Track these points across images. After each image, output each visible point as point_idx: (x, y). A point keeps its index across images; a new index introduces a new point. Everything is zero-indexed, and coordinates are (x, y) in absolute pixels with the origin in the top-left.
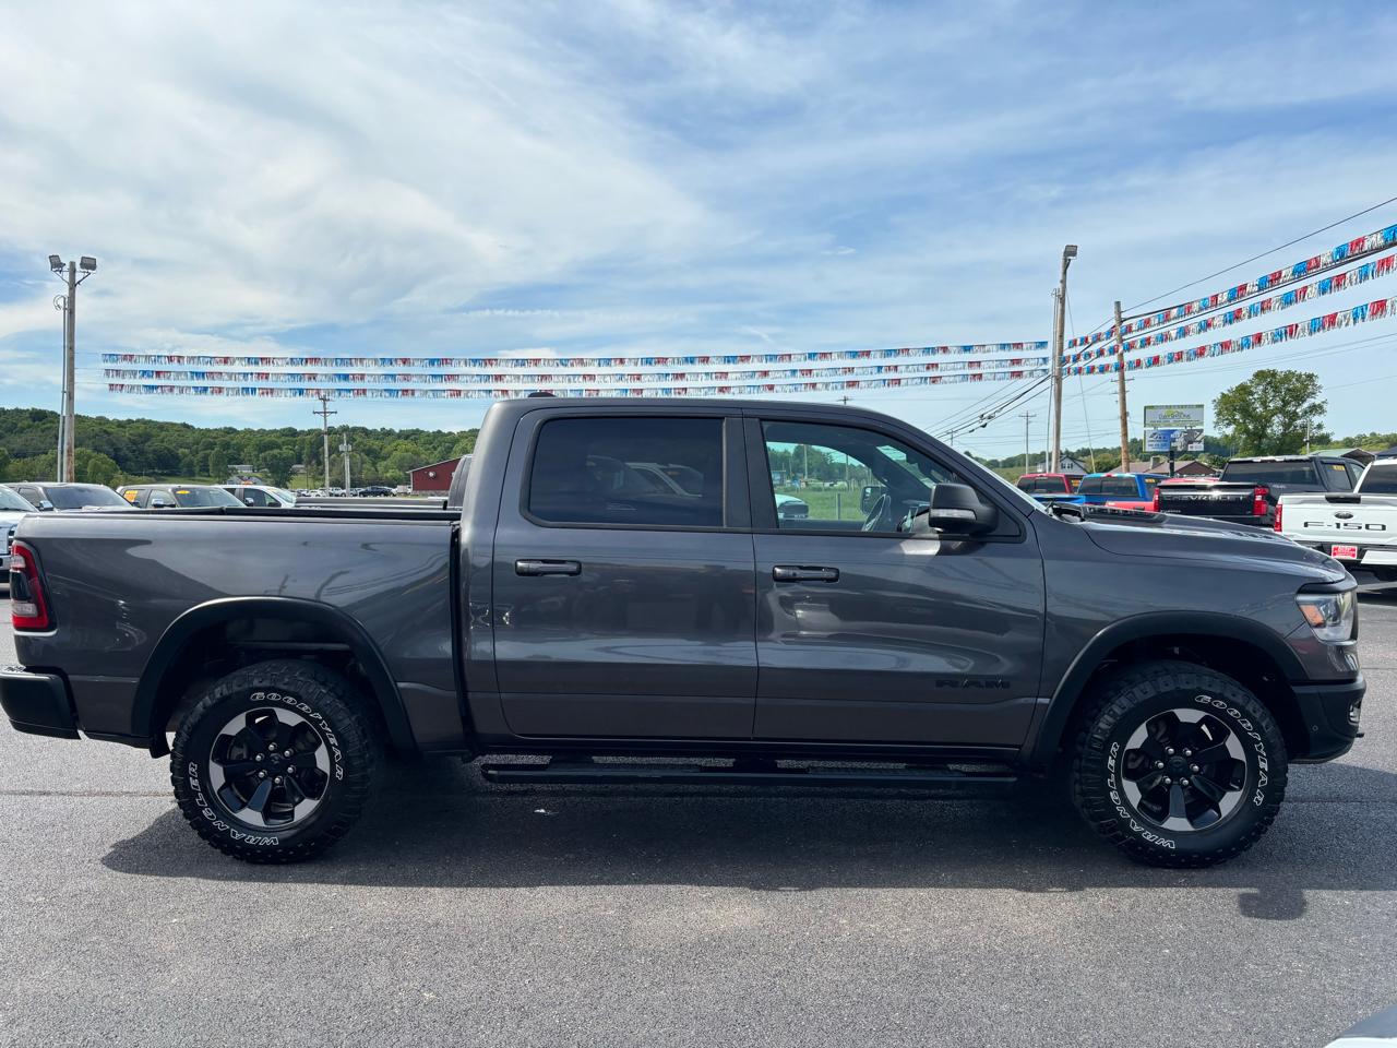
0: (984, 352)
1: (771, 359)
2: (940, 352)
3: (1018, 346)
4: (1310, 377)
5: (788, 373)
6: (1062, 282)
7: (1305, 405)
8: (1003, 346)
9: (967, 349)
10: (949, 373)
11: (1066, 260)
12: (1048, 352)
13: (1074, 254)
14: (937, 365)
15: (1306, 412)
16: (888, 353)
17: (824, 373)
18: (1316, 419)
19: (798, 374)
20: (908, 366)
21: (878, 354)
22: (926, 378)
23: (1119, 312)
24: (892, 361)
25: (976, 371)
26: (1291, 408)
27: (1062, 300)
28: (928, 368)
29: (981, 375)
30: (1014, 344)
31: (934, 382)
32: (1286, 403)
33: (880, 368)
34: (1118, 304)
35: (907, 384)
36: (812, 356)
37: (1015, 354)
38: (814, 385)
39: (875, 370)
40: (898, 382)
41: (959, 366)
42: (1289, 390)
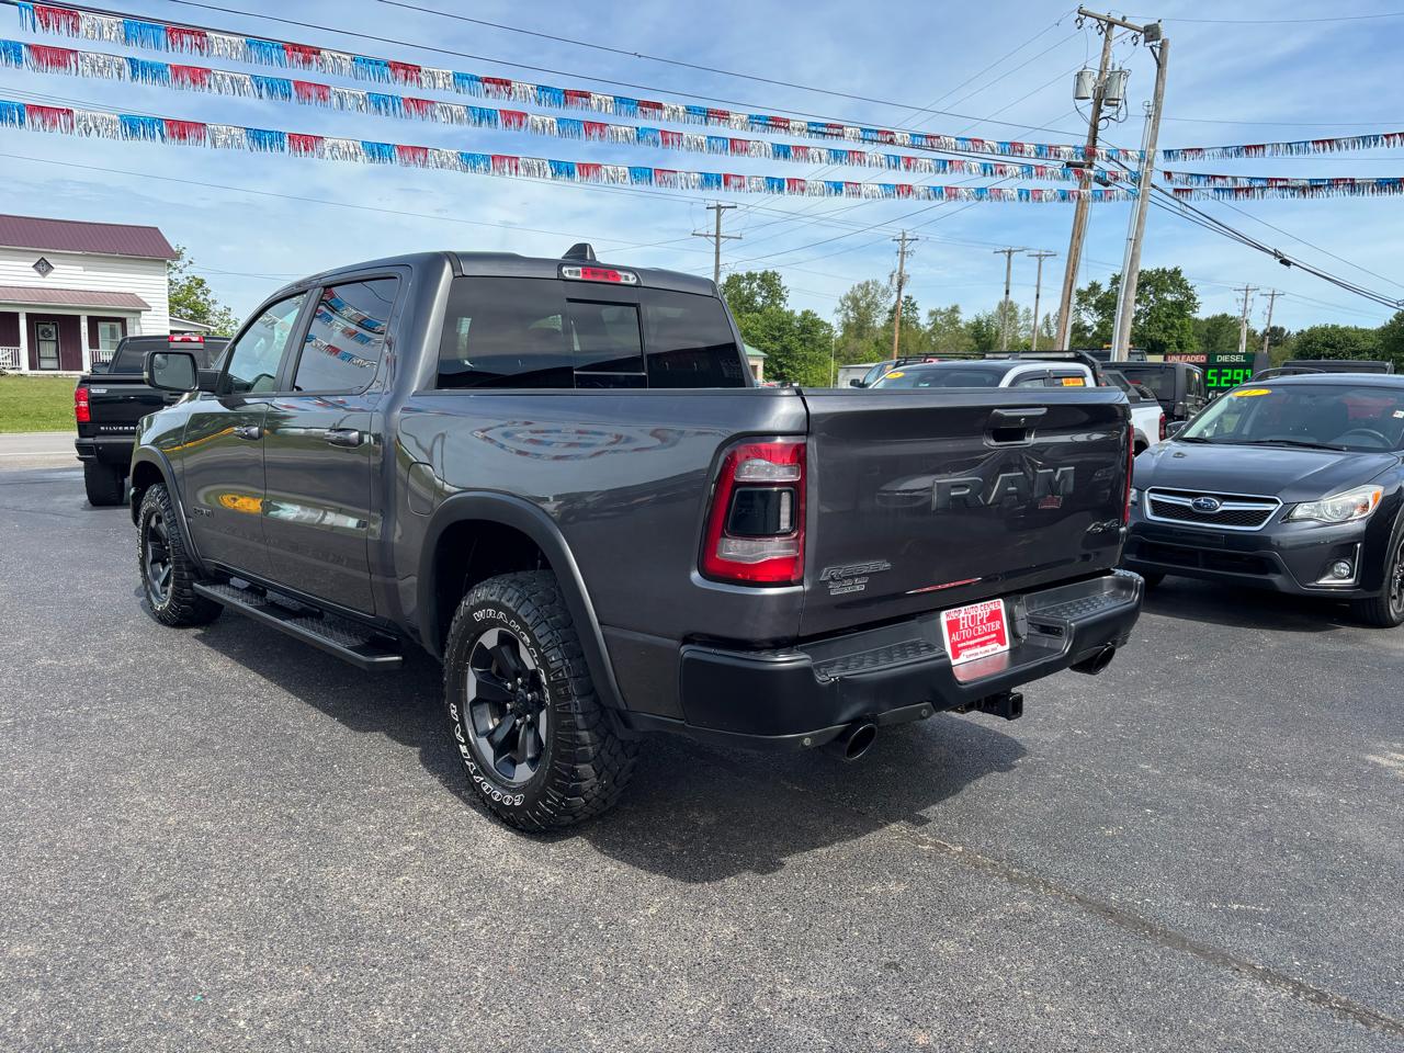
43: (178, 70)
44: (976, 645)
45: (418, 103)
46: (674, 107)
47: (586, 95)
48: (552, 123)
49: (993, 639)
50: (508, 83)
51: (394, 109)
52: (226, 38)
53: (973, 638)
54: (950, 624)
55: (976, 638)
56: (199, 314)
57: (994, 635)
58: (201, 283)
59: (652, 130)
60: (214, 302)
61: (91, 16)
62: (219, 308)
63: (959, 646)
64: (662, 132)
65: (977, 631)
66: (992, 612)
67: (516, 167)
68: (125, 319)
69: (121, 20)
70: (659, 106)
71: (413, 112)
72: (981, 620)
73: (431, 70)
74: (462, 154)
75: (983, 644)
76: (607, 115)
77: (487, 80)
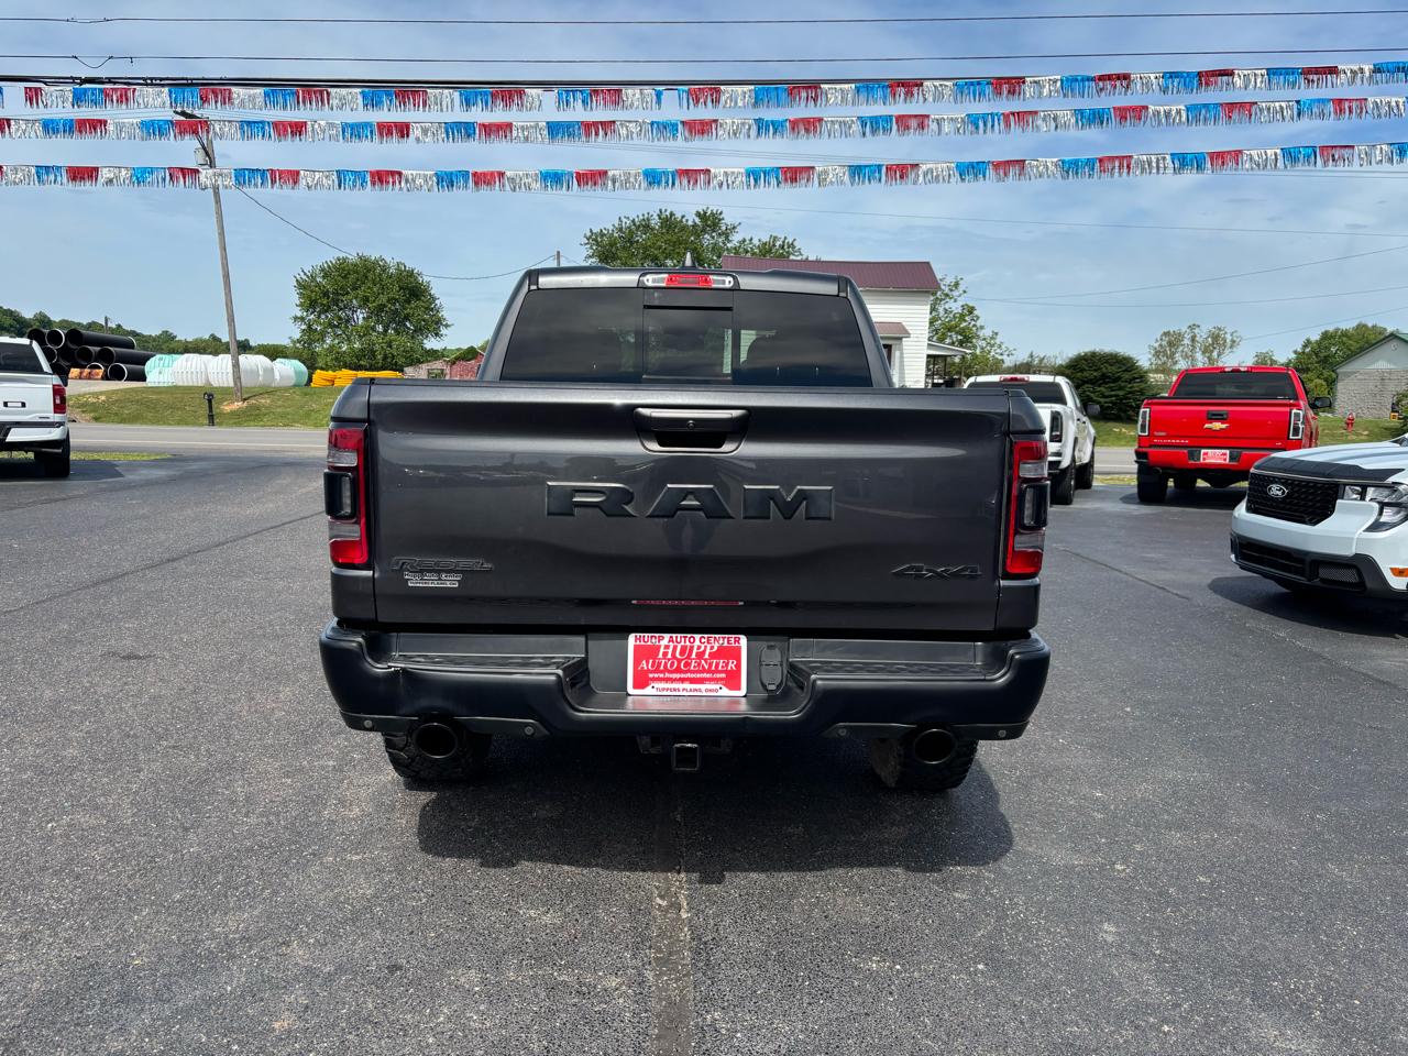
43: (795, 124)
44: (681, 679)
45: (1019, 115)
46: (1356, 68)
47: (1230, 73)
48: (1179, 112)
49: (721, 679)
50: (1126, 77)
51: (993, 126)
52: (838, 86)
53: (679, 671)
54: (642, 649)
55: (684, 672)
56: (966, 339)
57: (723, 675)
58: (971, 310)
59: (1319, 101)
60: (982, 327)
61: (730, 88)
62: (987, 333)
63: (651, 676)
64: (1333, 100)
65: (687, 664)
67: (1128, 167)
68: (890, 346)
69: (752, 87)
70: (1333, 71)
71: (1013, 124)
73: (1036, 79)
74: (1063, 162)
75: (694, 681)
76: (1257, 92)
77: (1102, 78)
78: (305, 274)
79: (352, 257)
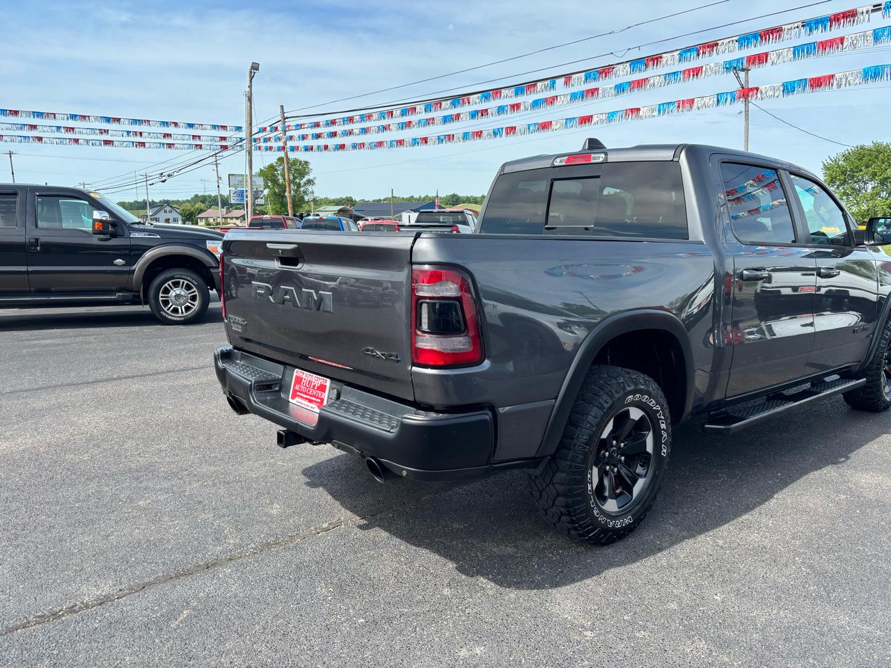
0: (202, 129)
1: (38, 116)
2: (173, 125)
3: (224, 127)
4: (306, 163)
5: (54, 129)
6: (249, 87)
7: (305, 180)
8: (214, 127)
9: (191, 126)
10: (181, 142)
11: (251, 72)
12: (243, 134)
13: (257, 69)
14: (170, 135)
15: (305, 184)
16: (135, 122)
17: (84, 131)
18: (310, 188)
19: (62, 130)
20: (150, 133)
21: (126, 122)
22: (163, 144)
23: (283, 113)
24: (137, 128)
25: (198, 142)
26: (297, 181)
27: (250, 99)
28: (164, 137)
29: (201, 145)
30: (221, 126)
31: (170, 147)
32: (295, 178)
33: (128, 132)
34: (282, 107)
35: (150, 147)
36: (73, 117)
37: (222, 133)
38: (76, 141)
39: (125, 134)
40: (143, 144)
41: (187, 137)
42: (296, 170)
44: (306, 399)
49: (316, 402)
53: (306, 393)
54: (297, 377)
55: (307, 395)
57: (319, 401)
63: (298, 393)
65: (309, 391)
66: (321, 385)
72: (314, 386)
75: (311, 401)
78: (831, 159)
79: (868, 144)
